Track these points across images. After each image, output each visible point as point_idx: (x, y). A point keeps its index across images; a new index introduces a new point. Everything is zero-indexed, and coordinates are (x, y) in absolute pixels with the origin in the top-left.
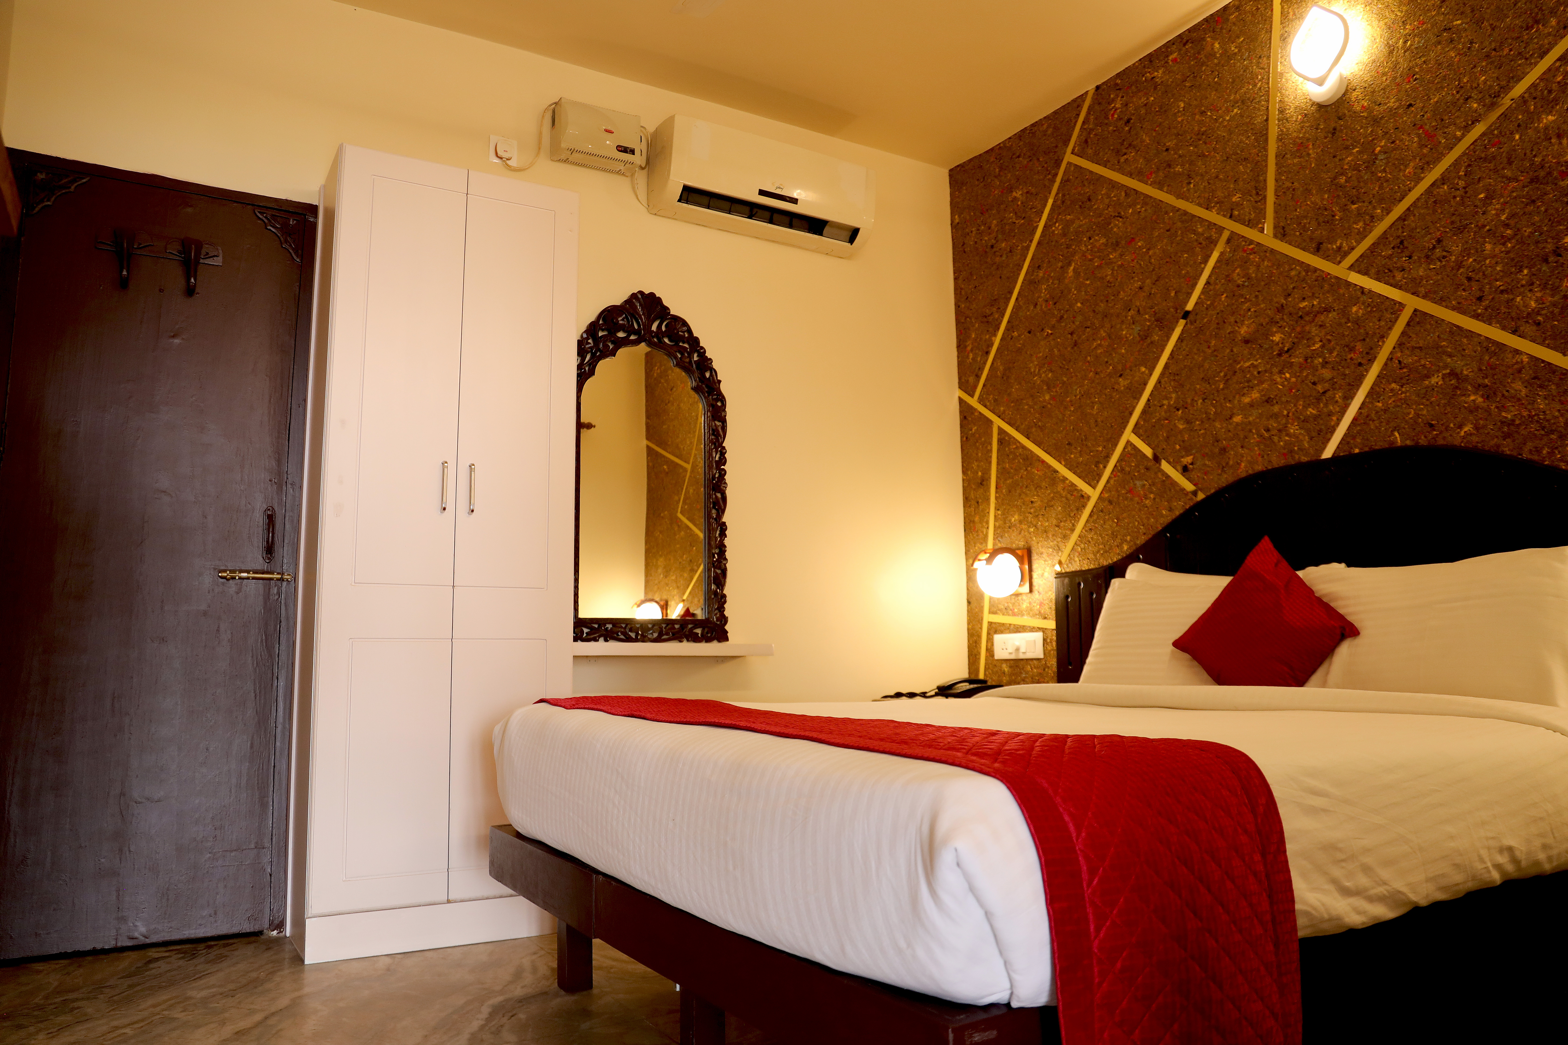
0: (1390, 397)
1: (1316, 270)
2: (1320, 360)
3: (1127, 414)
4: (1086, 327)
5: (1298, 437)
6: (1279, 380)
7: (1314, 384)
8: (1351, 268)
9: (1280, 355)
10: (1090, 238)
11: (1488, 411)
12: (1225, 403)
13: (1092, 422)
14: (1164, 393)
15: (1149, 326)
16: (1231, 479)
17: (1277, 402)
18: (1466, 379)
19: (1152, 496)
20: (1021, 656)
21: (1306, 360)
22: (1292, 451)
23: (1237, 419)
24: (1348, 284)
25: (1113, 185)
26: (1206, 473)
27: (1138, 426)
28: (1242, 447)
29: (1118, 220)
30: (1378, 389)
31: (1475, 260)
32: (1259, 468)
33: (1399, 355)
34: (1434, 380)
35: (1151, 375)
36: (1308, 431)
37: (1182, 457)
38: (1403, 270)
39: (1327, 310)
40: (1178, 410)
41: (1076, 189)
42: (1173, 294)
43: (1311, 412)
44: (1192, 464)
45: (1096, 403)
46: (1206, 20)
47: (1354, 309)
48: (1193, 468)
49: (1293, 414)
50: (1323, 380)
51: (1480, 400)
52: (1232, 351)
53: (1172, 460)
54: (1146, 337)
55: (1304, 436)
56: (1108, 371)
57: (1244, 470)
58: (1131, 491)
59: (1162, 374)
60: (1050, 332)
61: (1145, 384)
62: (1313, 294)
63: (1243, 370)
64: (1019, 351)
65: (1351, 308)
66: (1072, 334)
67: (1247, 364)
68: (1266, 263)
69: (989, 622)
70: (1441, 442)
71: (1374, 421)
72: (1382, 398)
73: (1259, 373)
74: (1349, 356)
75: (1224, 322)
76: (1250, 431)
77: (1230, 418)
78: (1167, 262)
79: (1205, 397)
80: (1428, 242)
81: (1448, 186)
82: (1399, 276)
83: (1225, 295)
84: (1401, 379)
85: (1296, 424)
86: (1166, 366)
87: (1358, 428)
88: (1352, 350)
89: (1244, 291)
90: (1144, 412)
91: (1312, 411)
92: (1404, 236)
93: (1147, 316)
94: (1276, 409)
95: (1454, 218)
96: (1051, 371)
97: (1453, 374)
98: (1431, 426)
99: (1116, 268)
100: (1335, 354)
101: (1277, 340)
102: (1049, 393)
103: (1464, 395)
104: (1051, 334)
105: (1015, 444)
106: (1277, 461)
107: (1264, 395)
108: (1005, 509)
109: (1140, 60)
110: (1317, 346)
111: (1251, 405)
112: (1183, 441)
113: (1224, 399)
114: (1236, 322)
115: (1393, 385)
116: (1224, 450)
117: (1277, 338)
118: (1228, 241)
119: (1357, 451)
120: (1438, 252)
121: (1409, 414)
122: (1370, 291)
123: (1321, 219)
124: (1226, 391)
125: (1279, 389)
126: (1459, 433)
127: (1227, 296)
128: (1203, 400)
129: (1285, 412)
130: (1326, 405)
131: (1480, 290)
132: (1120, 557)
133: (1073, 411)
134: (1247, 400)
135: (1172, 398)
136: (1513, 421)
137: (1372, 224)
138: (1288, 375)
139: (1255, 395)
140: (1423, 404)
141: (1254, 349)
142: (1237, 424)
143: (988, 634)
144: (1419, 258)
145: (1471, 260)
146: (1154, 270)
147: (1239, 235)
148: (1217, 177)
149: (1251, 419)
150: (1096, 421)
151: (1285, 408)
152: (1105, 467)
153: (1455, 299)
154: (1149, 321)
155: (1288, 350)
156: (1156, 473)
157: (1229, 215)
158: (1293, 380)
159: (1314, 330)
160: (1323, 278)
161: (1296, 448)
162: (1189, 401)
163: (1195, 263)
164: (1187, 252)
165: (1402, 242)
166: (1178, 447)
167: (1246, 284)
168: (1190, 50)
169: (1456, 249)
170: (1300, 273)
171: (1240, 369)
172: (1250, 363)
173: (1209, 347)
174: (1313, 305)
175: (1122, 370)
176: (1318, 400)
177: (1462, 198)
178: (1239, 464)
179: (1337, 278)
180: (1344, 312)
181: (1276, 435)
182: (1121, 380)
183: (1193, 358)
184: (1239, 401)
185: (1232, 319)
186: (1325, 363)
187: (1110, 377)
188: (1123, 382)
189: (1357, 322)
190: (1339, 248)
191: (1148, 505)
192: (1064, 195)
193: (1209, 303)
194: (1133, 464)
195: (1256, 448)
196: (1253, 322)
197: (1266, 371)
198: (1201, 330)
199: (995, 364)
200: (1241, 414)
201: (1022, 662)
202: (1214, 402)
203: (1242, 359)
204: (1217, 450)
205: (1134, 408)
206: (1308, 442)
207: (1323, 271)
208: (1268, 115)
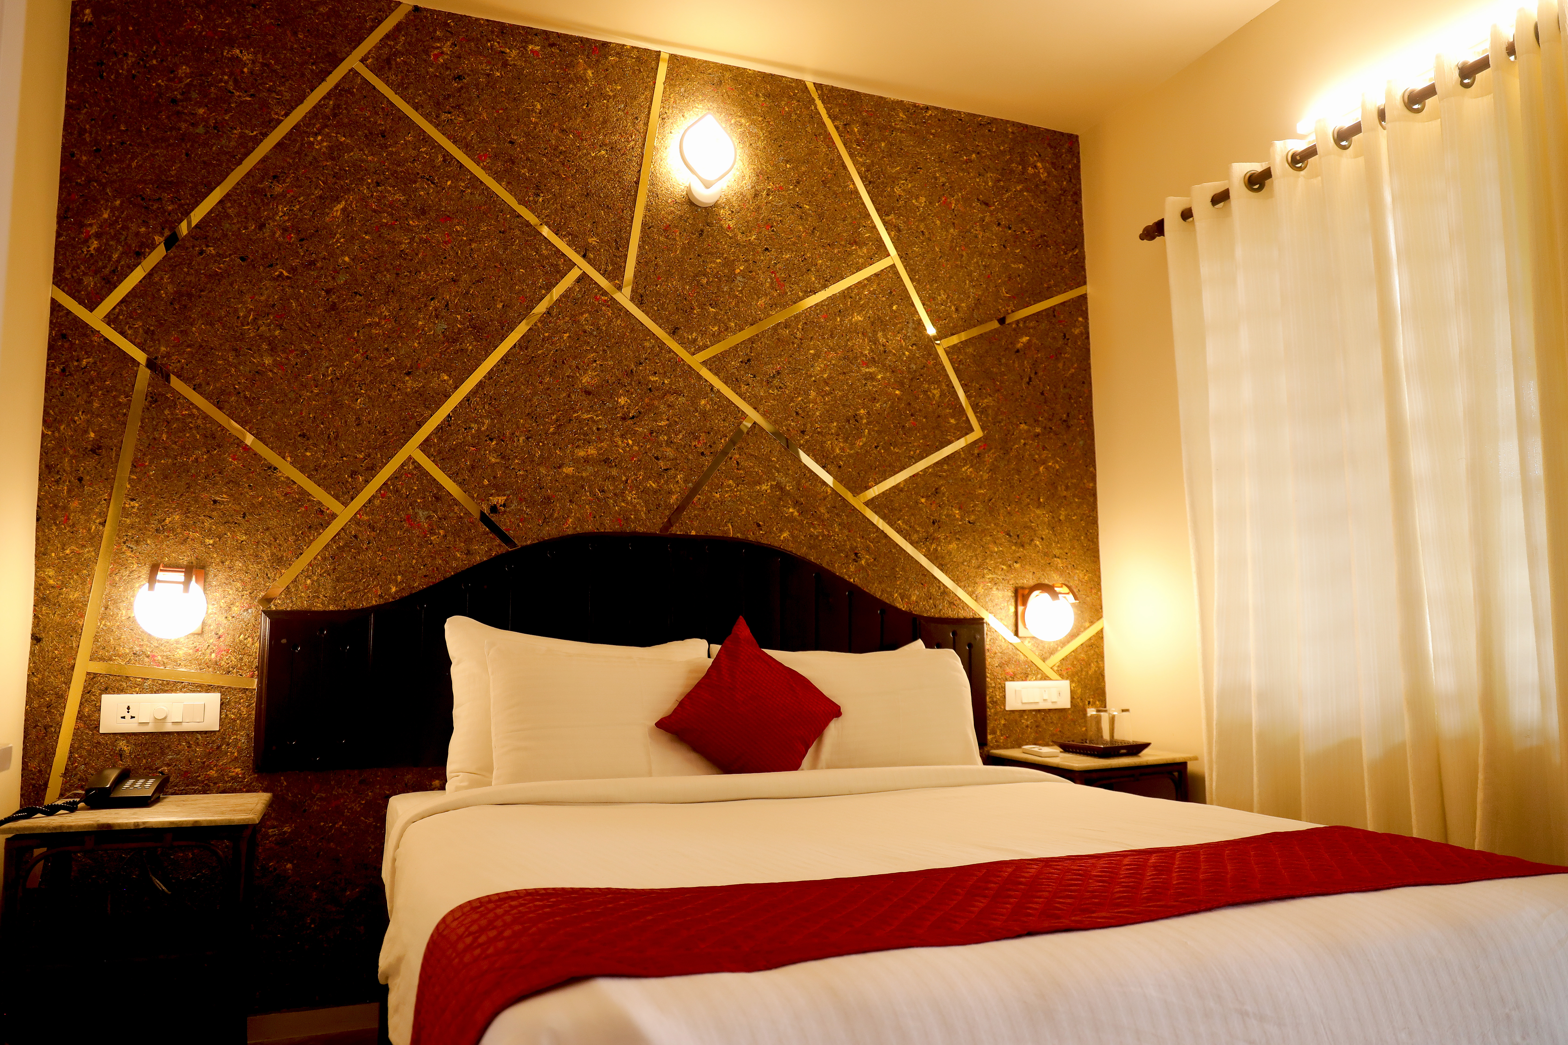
0: (727, 492)
1: (670, 351)
2: (666, 438)
3: (412, 423)
4: (356, 293)
5: (635, 506)
6: (620, 443)
7: (657, 458)
8: (704, 363)
9: (624, 419)
10: (378, 184)
11: (801, 523)
12: (555, 450)
13: (351, 418)
14: (474, 415)
15: (459, 329)
16: (555, 533)
17: (616, 466)
18: (788, 493)
19: (441, 532)
20: (169, 728)
21: (651, 433)
22: (627, 519)
23: (568, 470)
24: (700, 377)
25: (426, 139)
26: (521, 520)
27: (428, 443)
28: (571, 501)
29: (428, 185)
30: (717, 481)
31: (802, 400)
32: (589, 527)
33: (737, 456)
34: (764, 487)
35: (456, 388)
36: (646, 502)
37: (491, 495)
38: (748, 384)
39: (677, 393)
40: (491, 440)
41: (362, 109)
42: (500, 306)
43: (651, 485)
44: (504, 505)
45: (361, 395)
46: (581, 39)
47: (703, 402)
48: (505, 511)
49: (632, 482)
50: (665, 458)
51: (796, 514)
52: (569, 396)
53: (475, 495)
54: (455, 341)
55: (642, 507)
56: (388, 361)
57: (570, 527)
58: (408, 518)
59: (474, 392)
60: (286, 274)
61: (447, 396)
62: (665, 373)
63: (579, 420)
64: (215, 277)
65: (700, 399)
66: (328, 292)
67: (585, 416)
68: (619, 322)
69: (88, 674)
70: (764, 541)
71: (711, 509)
72: (720, 490)
73: (598, 429)
74: (694, 444)
75: (563, 362)
76: (583, 487)
77: (559, 467)
78: (495, 267)
79: (529, 435)
80: (770, 370)
81: (789, 332)
82: (744, 388)
83: (568, 335)
84: (737, 478)
85: (634, 492)
86: (481, 385)
87: (696, 512)
88: (697, 438)
89: (591, 340)
90: (440, 429)
91: (652, 483)
92: (752, 356)
93: (459, 317)
94: (614, 472)
95: (791, 359)
96: (280, 327)
97: (779, 487)
98: (759, 525)
99: (417, 239)
100: (680, 436)
101: (623, 403)
102: (272, 356)
103: (786, 507)
104: (288, 277)
105: (188, 409)
106: (609, 525)
107: (602, 454)
108: (150, 502)
109: (488, 20)
110: (663, 423)
111: (586, 460)
112: (495, 477)
113: (554, 445)
114: (577, 367)
115: (731, 482)
116: (548, 500)
117: (622, 401)
118: (579, 280)
119: (693, 533)
120: (776, 382)
121: (742, 511)
122: (718, 391)
123: (680, 305)
124: (556, 437)
125: (619, 453)
126: (780, 536)
127: (569, 337)
128: (528, 438)
129: (624, 478)
130: (666, 482)
131: (804, 425)
132: (382, 601)
133: (317, 395)
134: (582, 453)
135: (484, 424)
136: (818, 537)
137: (726, 333)
138: (630, 442)
139: (592, 451)
140: (754, 505)
141: (595, 403)
142: (567, 475)
143: (87, 692)
144: (762, 379)
145: (800, 399)
146: (475, 267)
147: (592, 279)
148: (573, 207)
149: (584, 474)
150: (358, 418)
151: (625, 474)
152: (367, 482)
153: (785, 426)
154: (461, 323)
155: (633, 417)
156: (450, 506)
157: (582, 254)
158: (636, 448)
159: (663, 408)
160: (678, 362)
161: (632, 517)
162: (508, 433)
163: (534, 283)
164: (525, 268)
165: (749, 360)
166: (486, 482)
167: (595, 333)
168: (557, 56)
169: (791, 385)
170: (653, 346)
171: (577, 418)
172: (589, 416)
173: (541, 382)
174: (663, 383)
175: (411, 368)
176: (660, 475)
177: (799, 346)
178: (567, 519)
179: (690, 367)
180: (694, 401)
181: (611, 499)
182: (407, 378)
183: (519, 387)
184: (572, 452)
185: (574, 363)
186: (670, 443)
187: (390, 370)
188: (410, 383)
189: (704, 414)
190: (695, 340)
191: (434, 542)
192: (337, 106)
193: (547, 334)
194: (416, 488)
195: (587, 506)
196: (598, 375)
197: (606, 430)
198: (532, 360)
199: (156, 278)
200: (573, 466)
201: (167, 738)
202: (541, 444)
203: (581, 409)
204: (539, 498)
205: (425, 420)
206: (645, 514)
207: (677, 355)
208: (639, 178)
